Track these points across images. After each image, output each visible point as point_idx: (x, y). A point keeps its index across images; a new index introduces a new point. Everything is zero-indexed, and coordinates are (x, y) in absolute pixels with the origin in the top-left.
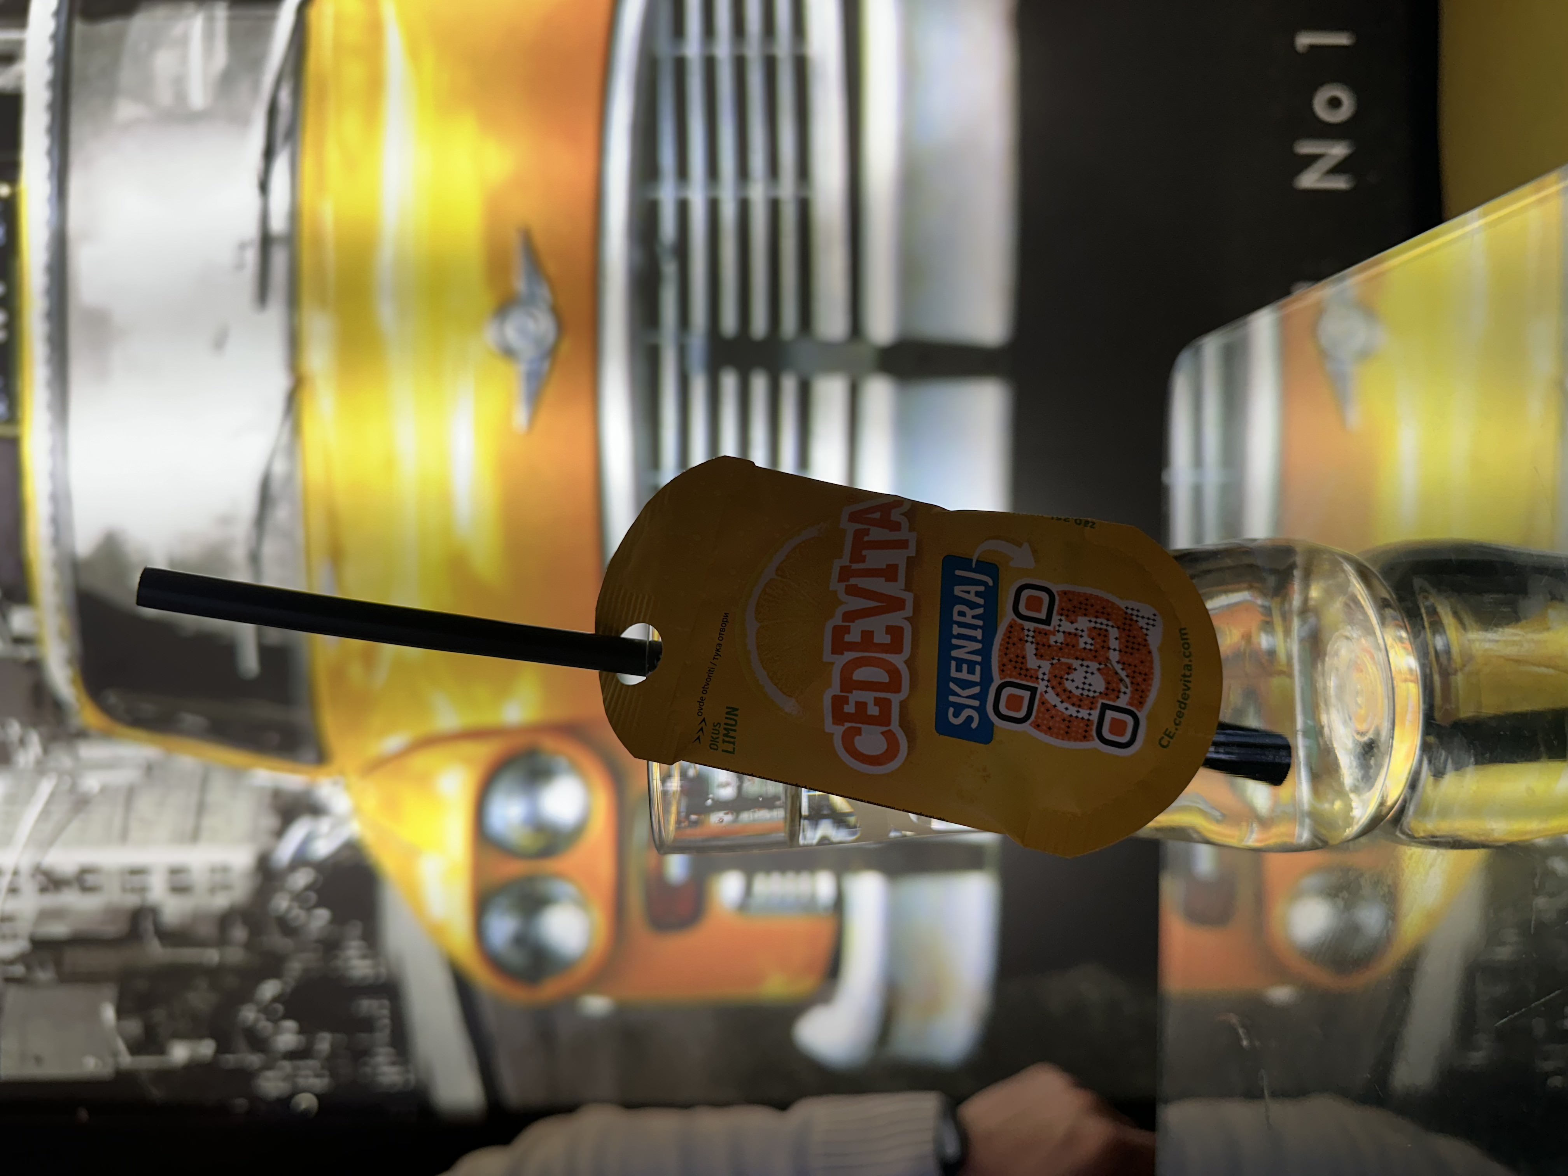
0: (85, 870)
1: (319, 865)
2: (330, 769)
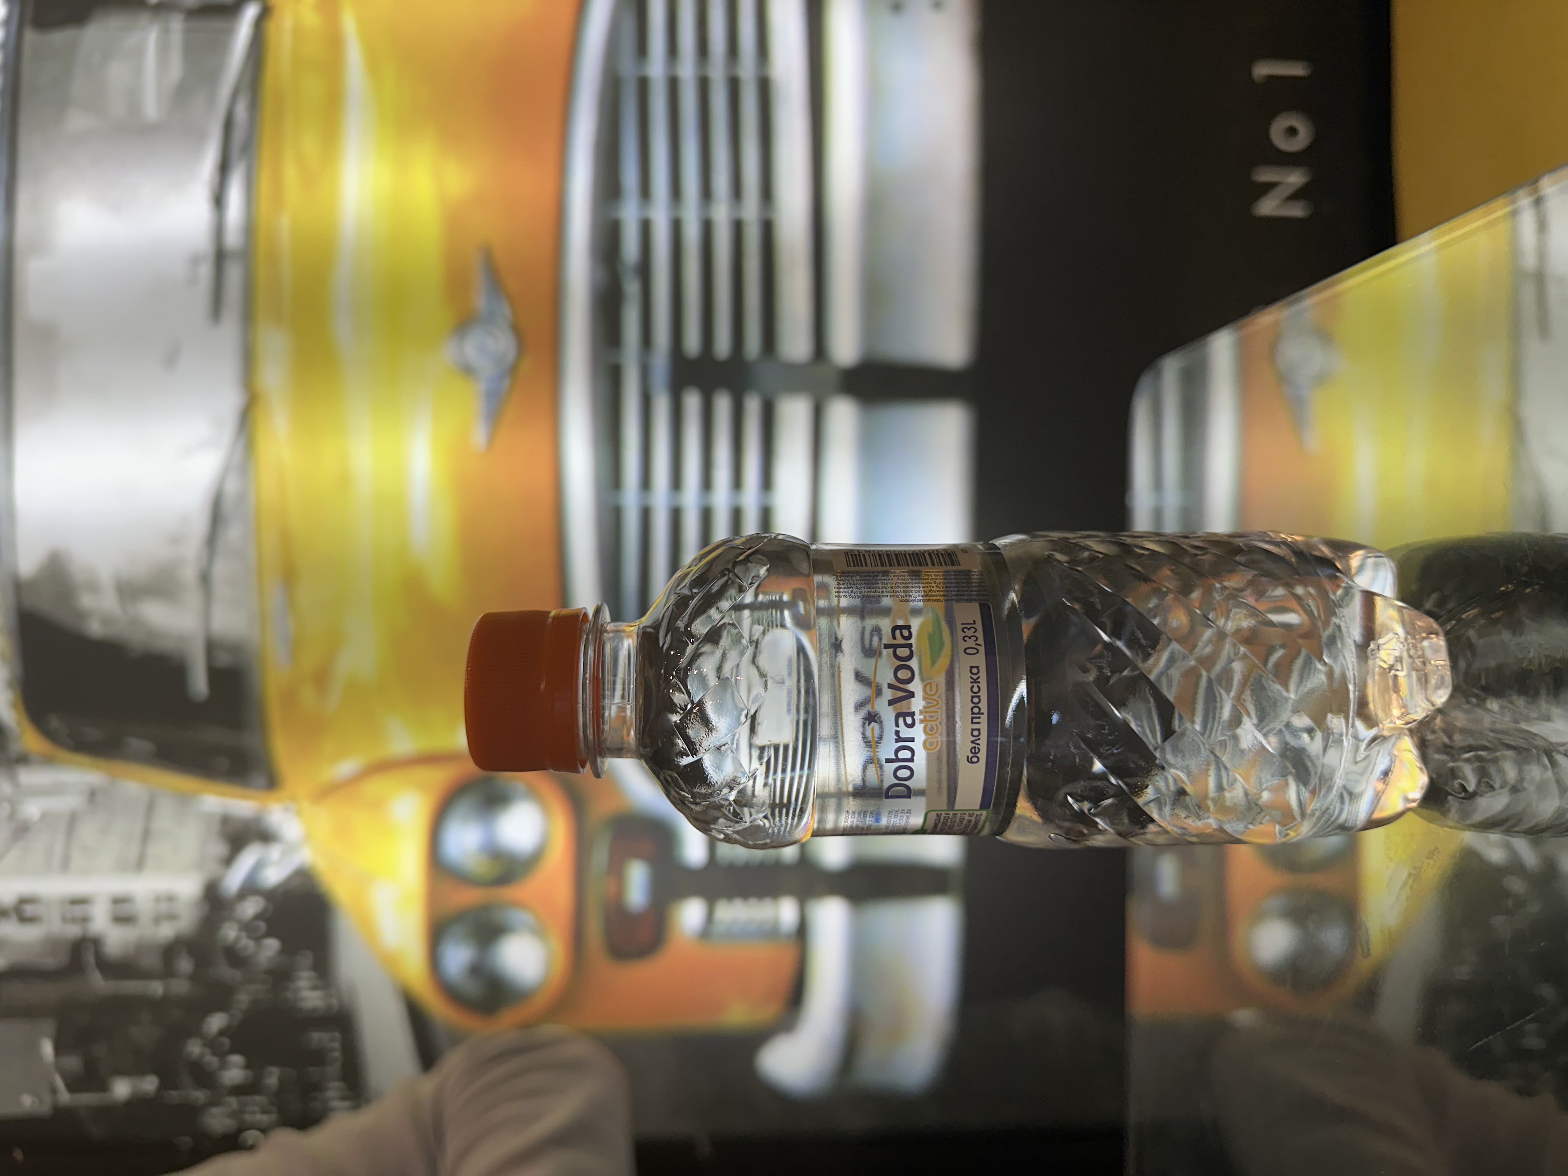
0: (23, 901)
1: (269, 894)
2: (281, 795)
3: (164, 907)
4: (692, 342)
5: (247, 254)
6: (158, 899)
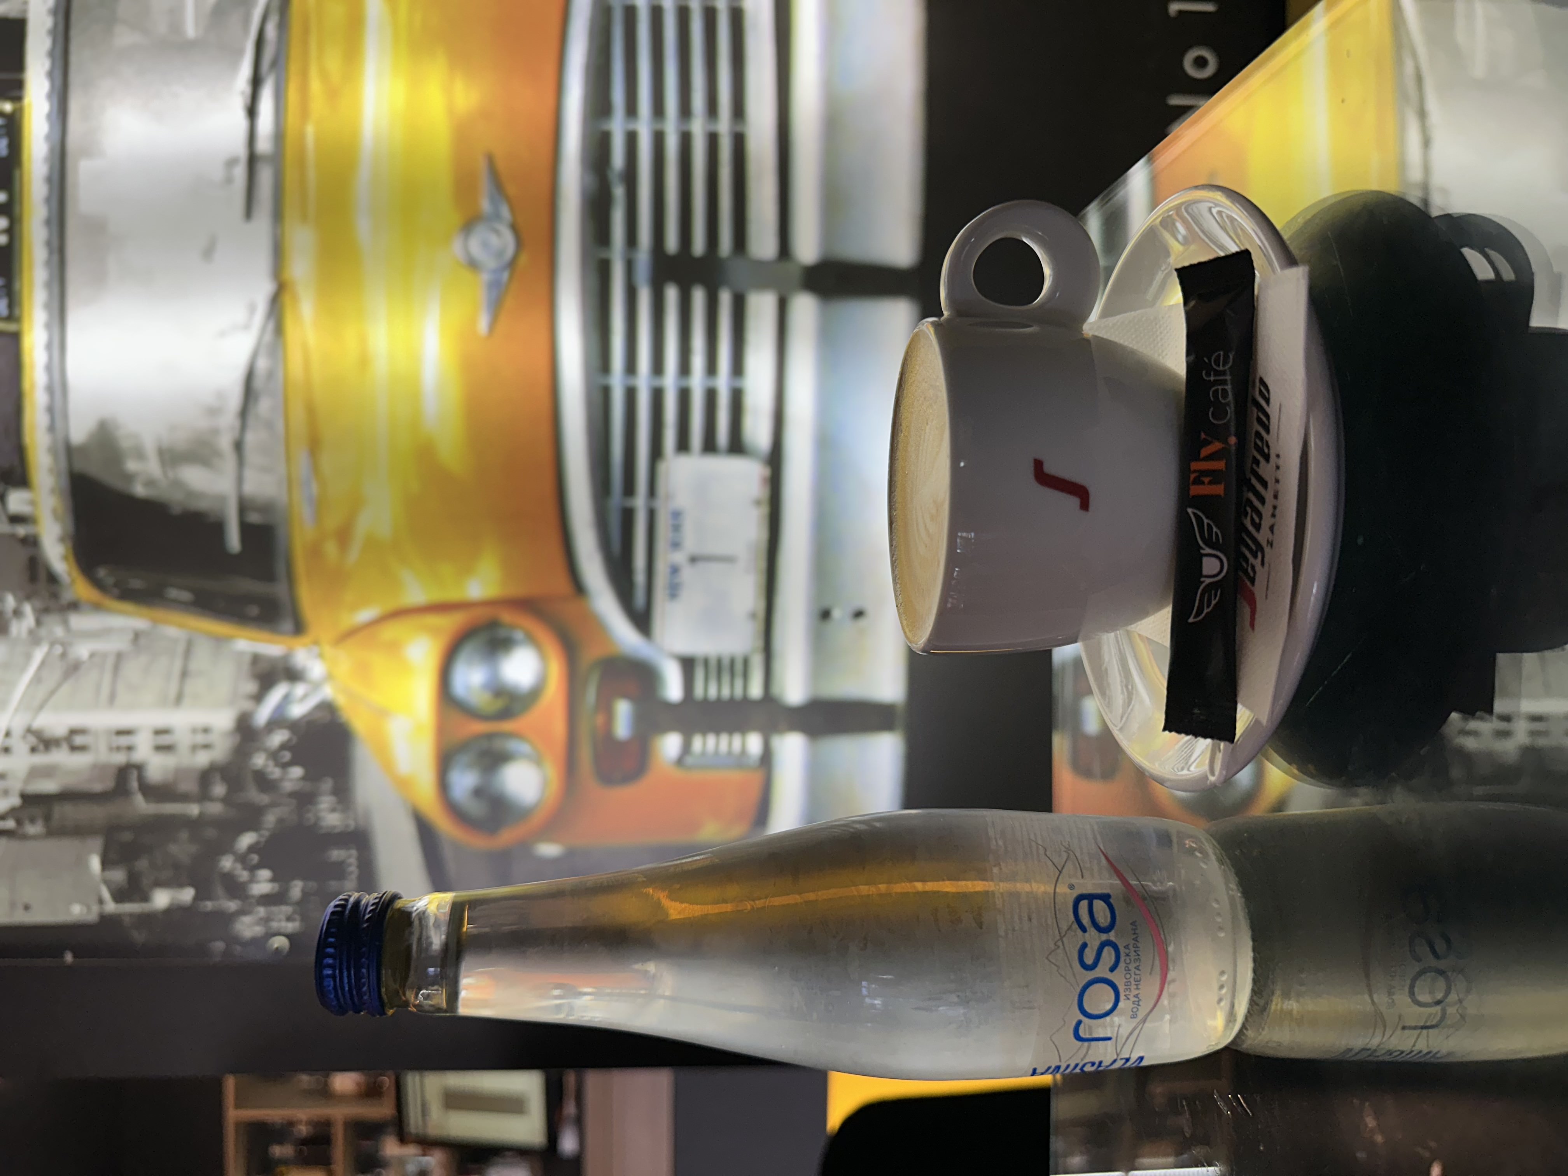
0: (73, 732)
1: (294, 726)
2: (306, 639)
3: (200, 739)
4: (672, 243)
5: (277, 158)
6: (194, 731)
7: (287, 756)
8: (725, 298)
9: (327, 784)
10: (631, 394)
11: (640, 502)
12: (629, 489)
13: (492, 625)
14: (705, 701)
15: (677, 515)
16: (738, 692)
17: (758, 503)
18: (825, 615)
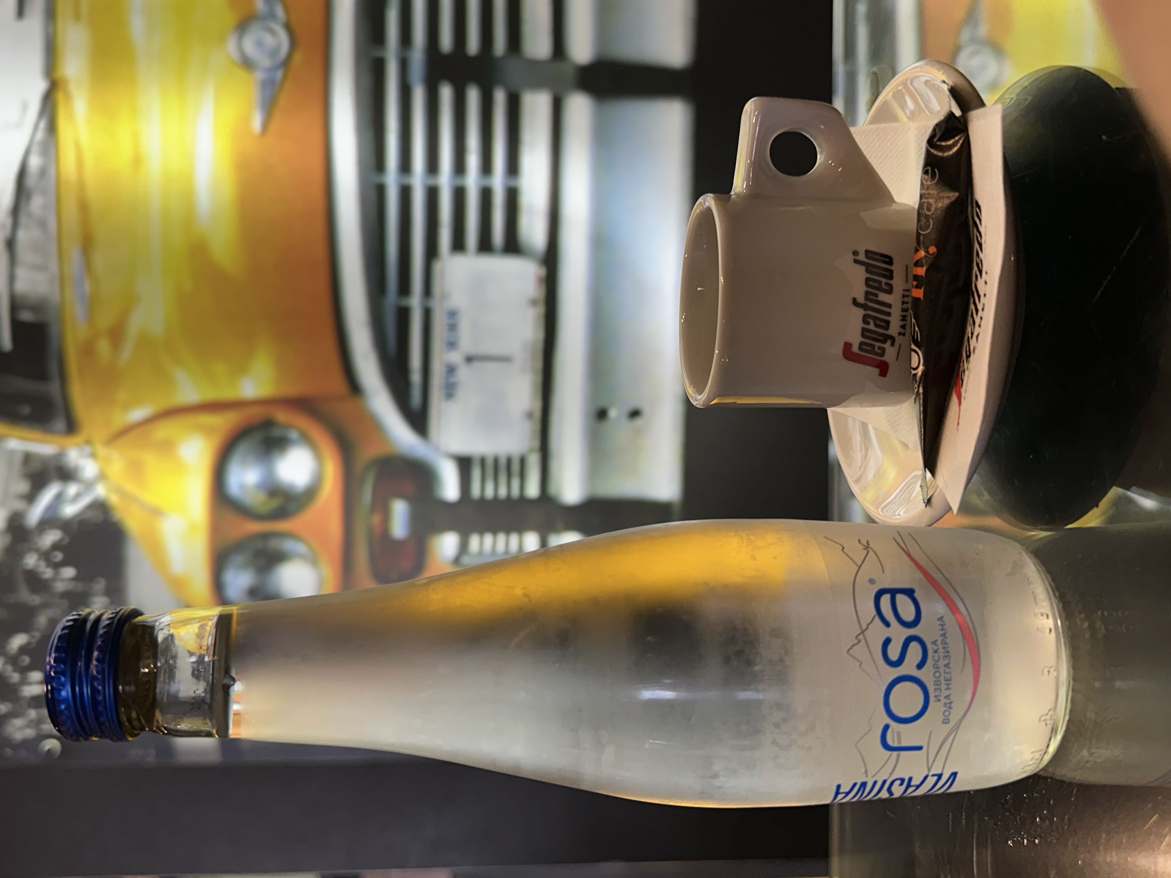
1: (65, 525)
2: (79, 439)
4: (446, 42)
7: (59, 556)
8: (500, 97)
9: (100, 585)
10: (405, 193)
11: (415, 301)
12: (405, 288)
13: (268, 424)
14: (483, 499)
15: (453, 314)
16: (515, 492)
17: (534, 302)
18: (602, 414)
